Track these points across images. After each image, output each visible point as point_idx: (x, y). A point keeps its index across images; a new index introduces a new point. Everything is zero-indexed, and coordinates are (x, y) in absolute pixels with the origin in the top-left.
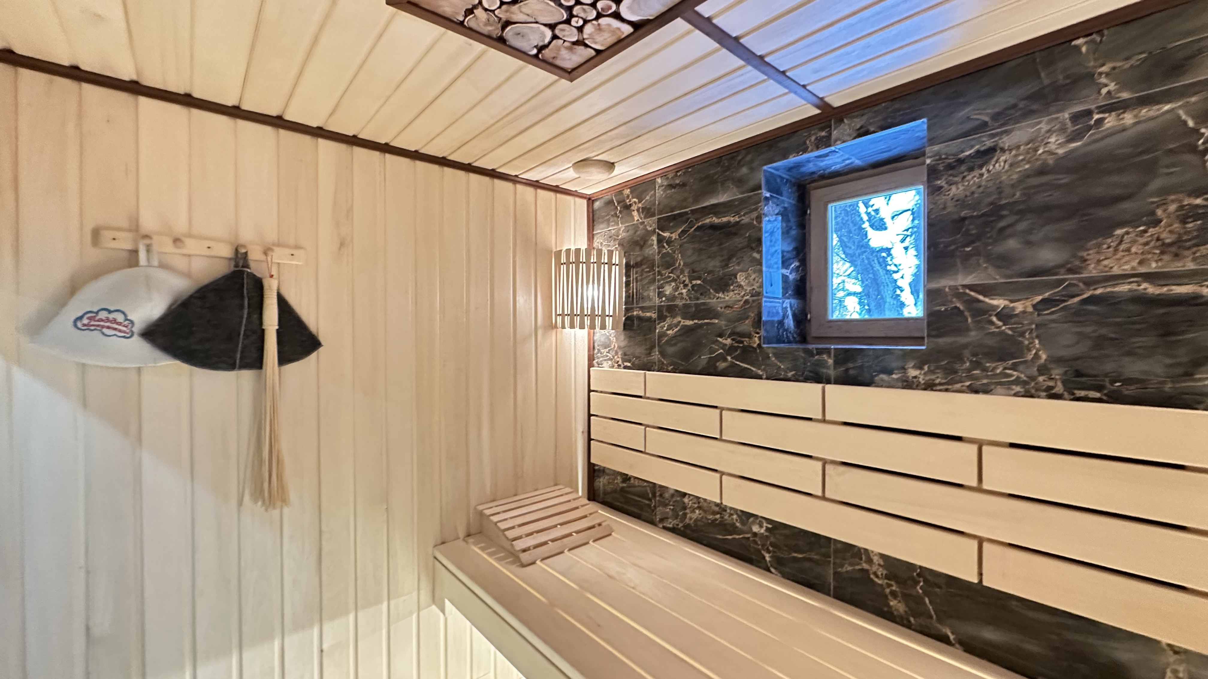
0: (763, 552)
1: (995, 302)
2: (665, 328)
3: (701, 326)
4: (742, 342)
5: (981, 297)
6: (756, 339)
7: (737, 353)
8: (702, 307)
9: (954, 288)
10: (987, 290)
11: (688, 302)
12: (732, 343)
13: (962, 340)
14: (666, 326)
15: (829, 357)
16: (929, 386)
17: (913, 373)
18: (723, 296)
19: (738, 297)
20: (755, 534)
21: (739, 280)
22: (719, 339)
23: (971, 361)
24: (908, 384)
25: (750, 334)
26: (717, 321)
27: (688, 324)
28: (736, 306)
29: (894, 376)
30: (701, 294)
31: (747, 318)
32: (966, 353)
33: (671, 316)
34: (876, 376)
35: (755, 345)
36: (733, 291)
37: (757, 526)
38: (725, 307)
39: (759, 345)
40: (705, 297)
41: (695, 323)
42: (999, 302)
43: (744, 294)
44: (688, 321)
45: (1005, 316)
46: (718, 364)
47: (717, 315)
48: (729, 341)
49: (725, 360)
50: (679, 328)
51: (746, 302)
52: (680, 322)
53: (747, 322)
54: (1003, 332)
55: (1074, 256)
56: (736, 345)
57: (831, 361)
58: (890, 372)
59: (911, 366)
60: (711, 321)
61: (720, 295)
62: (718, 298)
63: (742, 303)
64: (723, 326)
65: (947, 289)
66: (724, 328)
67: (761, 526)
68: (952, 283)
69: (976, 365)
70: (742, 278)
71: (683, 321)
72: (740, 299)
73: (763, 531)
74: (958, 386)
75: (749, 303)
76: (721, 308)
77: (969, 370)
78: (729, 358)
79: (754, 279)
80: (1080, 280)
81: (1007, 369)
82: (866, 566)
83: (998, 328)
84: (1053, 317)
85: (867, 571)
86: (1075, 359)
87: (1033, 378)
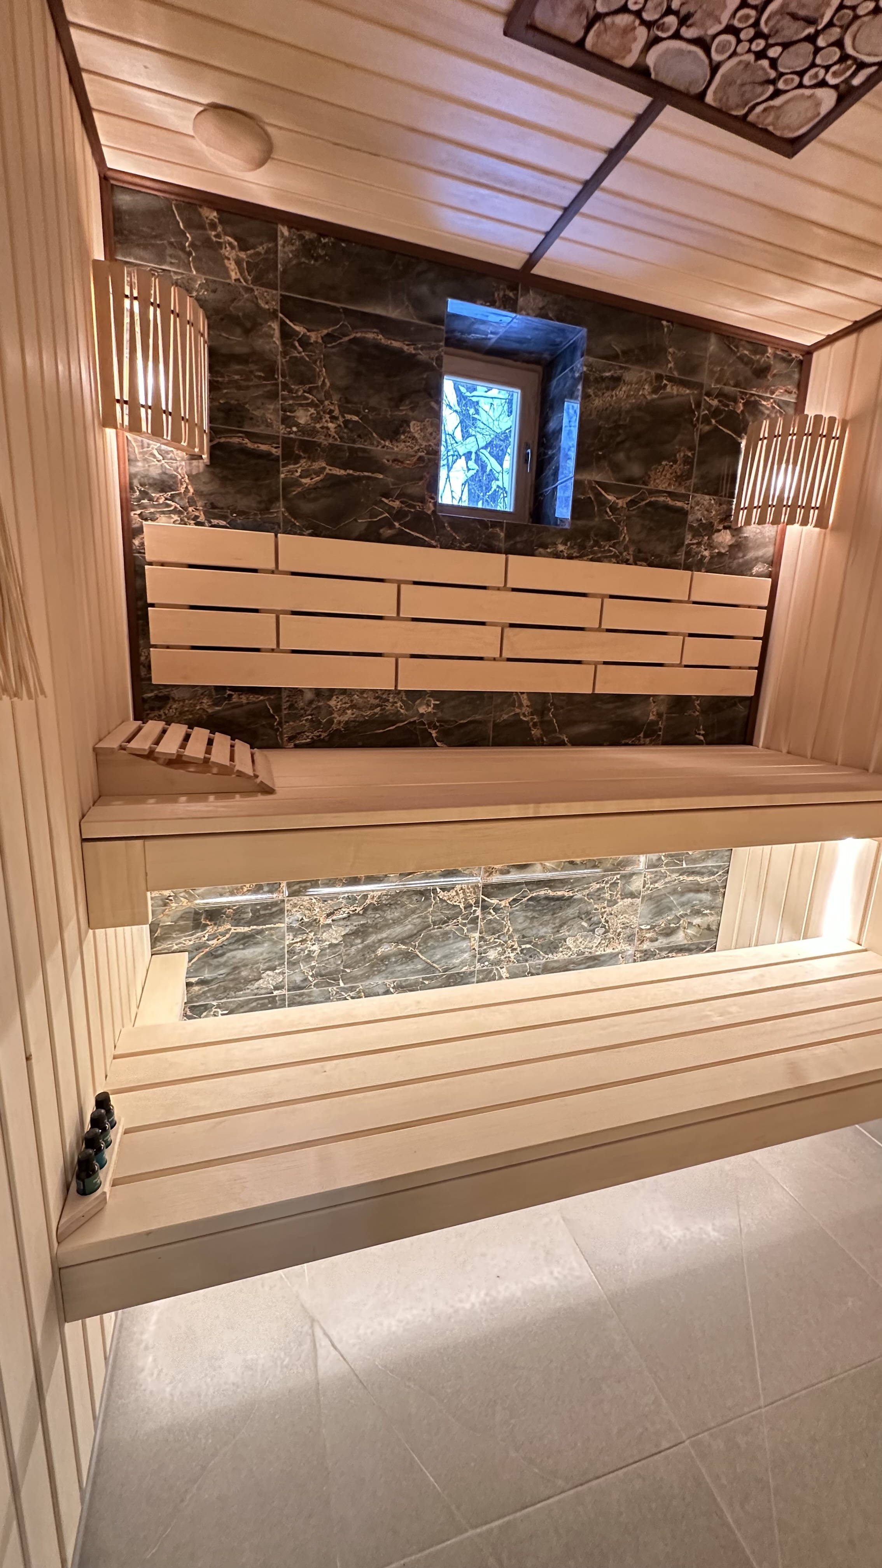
0: (429, 730)
1: (609, 497)
2: (298, 474)
3: (359, 479)
4: (414, 507)
5: (603, 492)
6: (431, 505)
7: (407, 519)
8: (360, 454)
9: (590, 482)
10: (606, 487)
11: (338, 443)
12: (401, 507)
13: (591, 524)
14: (299, 470)
15: (502, 530)
16: (570, 557)
17: (561, 548)
18: (390, 445)
19: (411, 450)
20: (423, 714)
21: (412, 430)
22: (383, 499)
23: (594, 540)
24: (557, 555)
25: (424, 498)
26: (381, 476)
27: (338, 474)
28: (408, 462)
29: (549, 550)
30: (359, 436)
31: (421, 479)
32: (592, 534)
33: (309, 458)
34: (536, 549)
35: (429, 512)
36: (404, 442)
37: (424, 707)
38: (394, 460)
39: (434, 512)
40: (365, 441)
41: (349, 474)
42: (610, 498)
43: (419, 450)
44: (338, 469)
45: (614, 508)
46: (381, 531)
47: (382, 469)
48: (397, 504)
49: (392, 526)
50: (322, 476)
51: (421, 459)
52: (324, 468)
53: (420, 483)
54: (611, 520)
55: (646, 473)
56: (406, 509)
57: (502, 535)
58: (546, 547)
59: (561, 541)
60: (373, 475)
61: (387, 444)
62: (383, 447)
63: (415, 459)
64: (390, 484)
65: (586, 482)
66: (391, 487)
67: (428, 705)
68: (589, 478)
69: (596, 543)
70: (416, 429)
71: (328, 467)
72: (413, 453)
73: (430, 709)
74: (585, 558)
75: (424, 461)
76: (388, 461)
77: (592, 547)
78: (397, 524)
79: (431, 434)
80: (647, 490)
81: (610, 546)
82: (517, 711)
83: (609, 516)
84: (634, 512)
85: (518, 714)
86: (639, 542)
87: (621, 553)
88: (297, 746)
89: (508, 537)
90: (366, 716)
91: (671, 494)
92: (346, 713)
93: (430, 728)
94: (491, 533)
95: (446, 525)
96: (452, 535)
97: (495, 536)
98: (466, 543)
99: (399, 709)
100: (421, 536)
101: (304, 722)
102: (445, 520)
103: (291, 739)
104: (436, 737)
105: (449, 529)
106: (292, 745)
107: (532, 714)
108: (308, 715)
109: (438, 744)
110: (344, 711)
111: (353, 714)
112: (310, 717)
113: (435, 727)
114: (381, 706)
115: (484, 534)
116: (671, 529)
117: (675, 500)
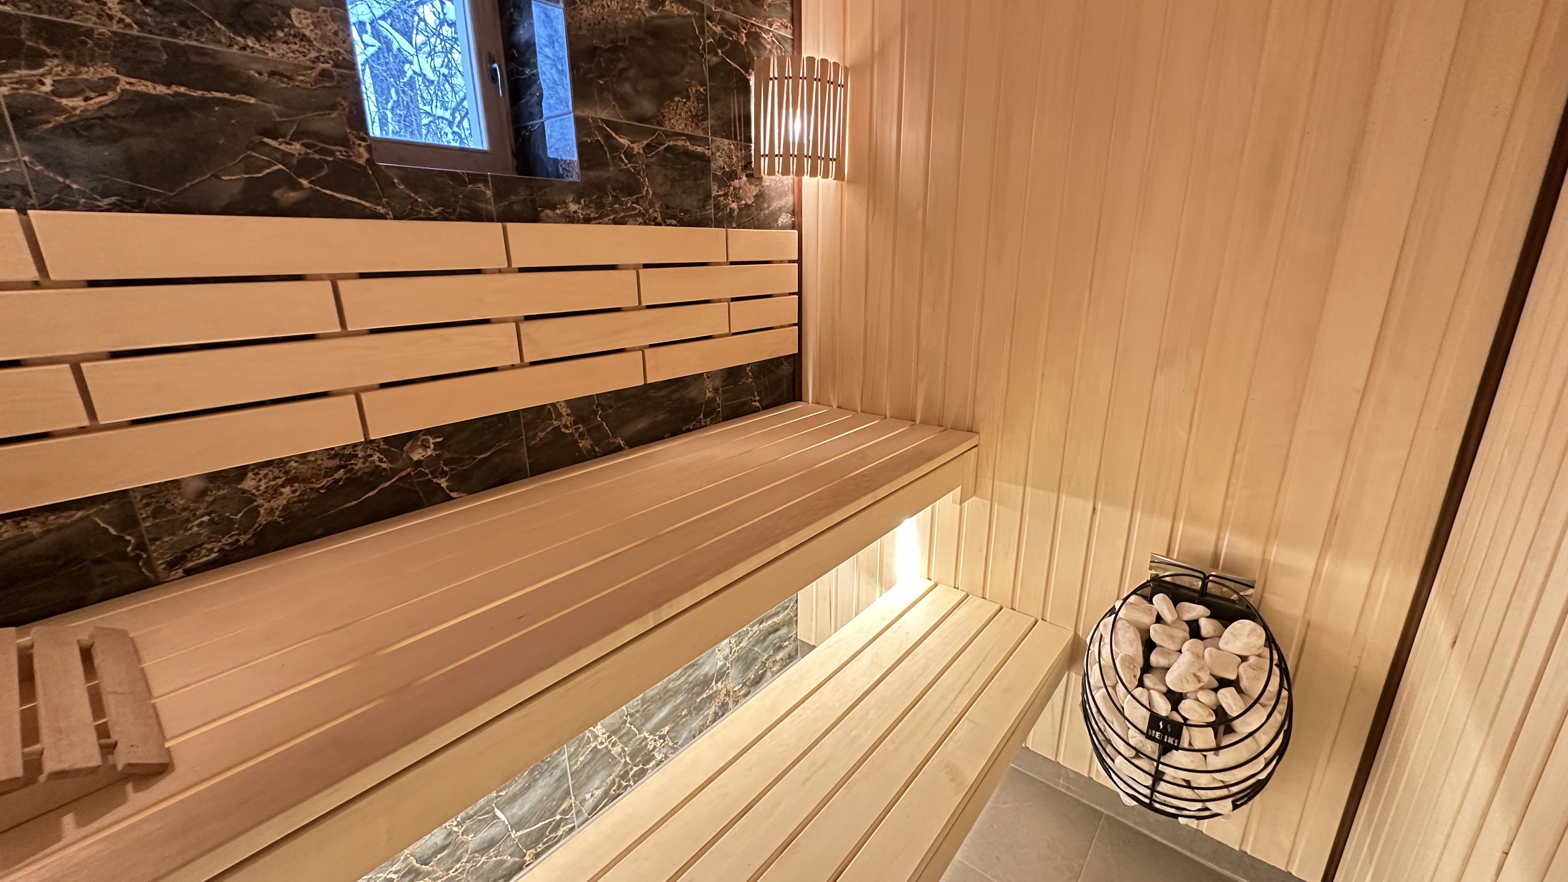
0: (435, 480)
1: (622, 141)
2: (48, 88)
3: (204, 104)
4: (332, 153)
5: (614, 134)
6: (362, 150)
7: (323, 174)
8: (194, 58)
9: (595, 120)
10: (616, 127)
11: (135, 31)
12: (306, 154)
13: (606, 175)
14: (48, 81)
16: (587, 220)
17: (573, 207)
18: (257, 46)
19: (302, 58)
20: (419, 463)
21: (296, 23)
22: (266, 140)
23: (613, 196)
24: (571, 219)
25: (348, 140)
26: (253, 101)
27: (153, 92)
28: (302, 78)
29: (558, 211)
30: (183, 24)
31: (333, 107)
32: (609, 188)
33: (68, 58)
34: (541, 211)
35: (362, 161)
36: (286, 42)
37: (420, 450)
38: (272, 74)
39: (369, 161)
40: (200, 34)
41: (177, 94)
42: (624, 141)
43: (318, 58)
44: (149, 84)
45: (629, 155)
46: (277, 194)
47: (248, 87)
48: (296, 148)
49: (296, 186)
50: (111, 96)
51: (324, 73)
52: (116, 81)
53: (334, 114)
54: (628, 170)
55: (659, 111)
56: (317, 156)
58: (553, 208)
59: (570, 200)
60: (234, 98)
61: (250, 42)
62: (244, 48)
63: (315, 73)
64: (274, 114)
65: (590, 120)
66: (278, 119)
67: (425, 447)
68: (592, 114)
69: (616, 199)
70: (304, 22)
71: (123, 79)
72: (309, 64)
73: (429, 452)
74: (606, 219)
75: (331, 78)
76: (260, 74)
77: (612, 205)
78: (305, 183)
79: (336, 33)
80: (662, 131)
81: (633, 203)
82: (556, 423)
83: (626, 165)
84: (653, 160)
85: (558, 427)
86: (666, 195)
87: (647, 211)
88: (188, 573)
89: (499, 195)
90: (322, 488)
91: (690, 137)
92: (281, 494)
93: (437, 477)
94: (471, 191)
95: (396, 181)
96: (410, 197)
97: (478, 196)
98: (435, 207)
99: (378, 463)
100: (355, 200)
101: (195, 529)
102: (391, 173)
103: (172, 565)
104: (448, 487)
105: (402, 187)
106: (180, 572)
107: (575, 423)
108: (202, 516)
109: (454, 495)
110: (276, 490)
111: (294, 492)
112: (206, 518)
113: (443, 474)
114: (345, 467)
115: (461, 193)
116: (696, 180)
117: (694, 145)
